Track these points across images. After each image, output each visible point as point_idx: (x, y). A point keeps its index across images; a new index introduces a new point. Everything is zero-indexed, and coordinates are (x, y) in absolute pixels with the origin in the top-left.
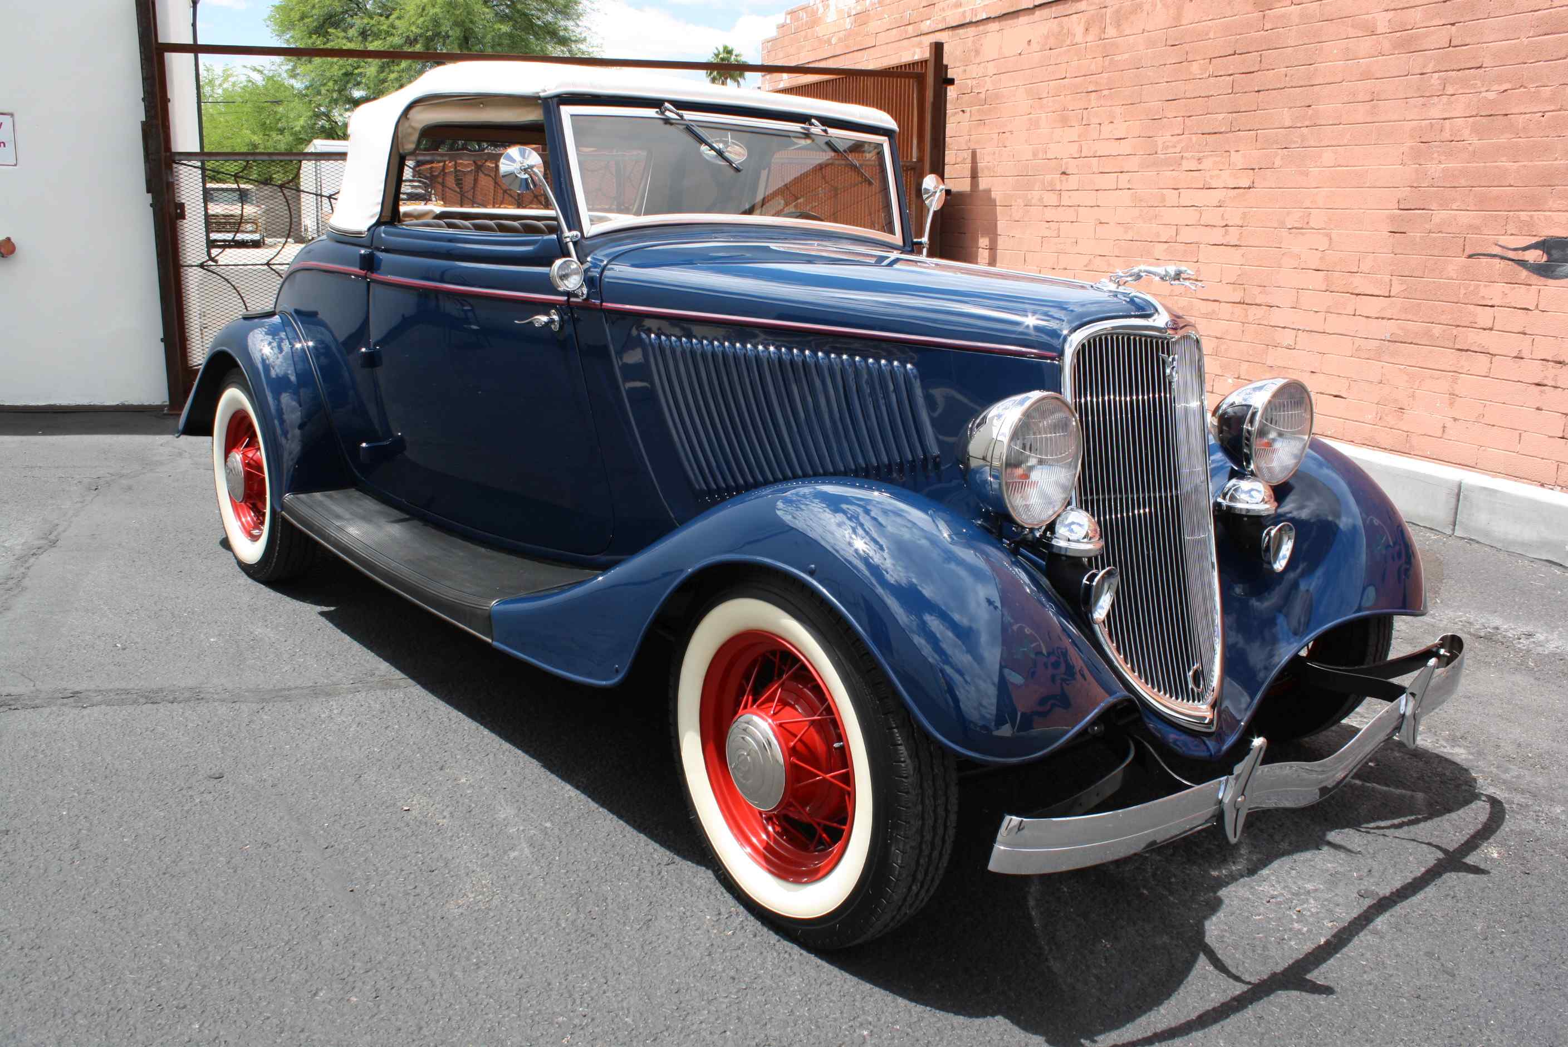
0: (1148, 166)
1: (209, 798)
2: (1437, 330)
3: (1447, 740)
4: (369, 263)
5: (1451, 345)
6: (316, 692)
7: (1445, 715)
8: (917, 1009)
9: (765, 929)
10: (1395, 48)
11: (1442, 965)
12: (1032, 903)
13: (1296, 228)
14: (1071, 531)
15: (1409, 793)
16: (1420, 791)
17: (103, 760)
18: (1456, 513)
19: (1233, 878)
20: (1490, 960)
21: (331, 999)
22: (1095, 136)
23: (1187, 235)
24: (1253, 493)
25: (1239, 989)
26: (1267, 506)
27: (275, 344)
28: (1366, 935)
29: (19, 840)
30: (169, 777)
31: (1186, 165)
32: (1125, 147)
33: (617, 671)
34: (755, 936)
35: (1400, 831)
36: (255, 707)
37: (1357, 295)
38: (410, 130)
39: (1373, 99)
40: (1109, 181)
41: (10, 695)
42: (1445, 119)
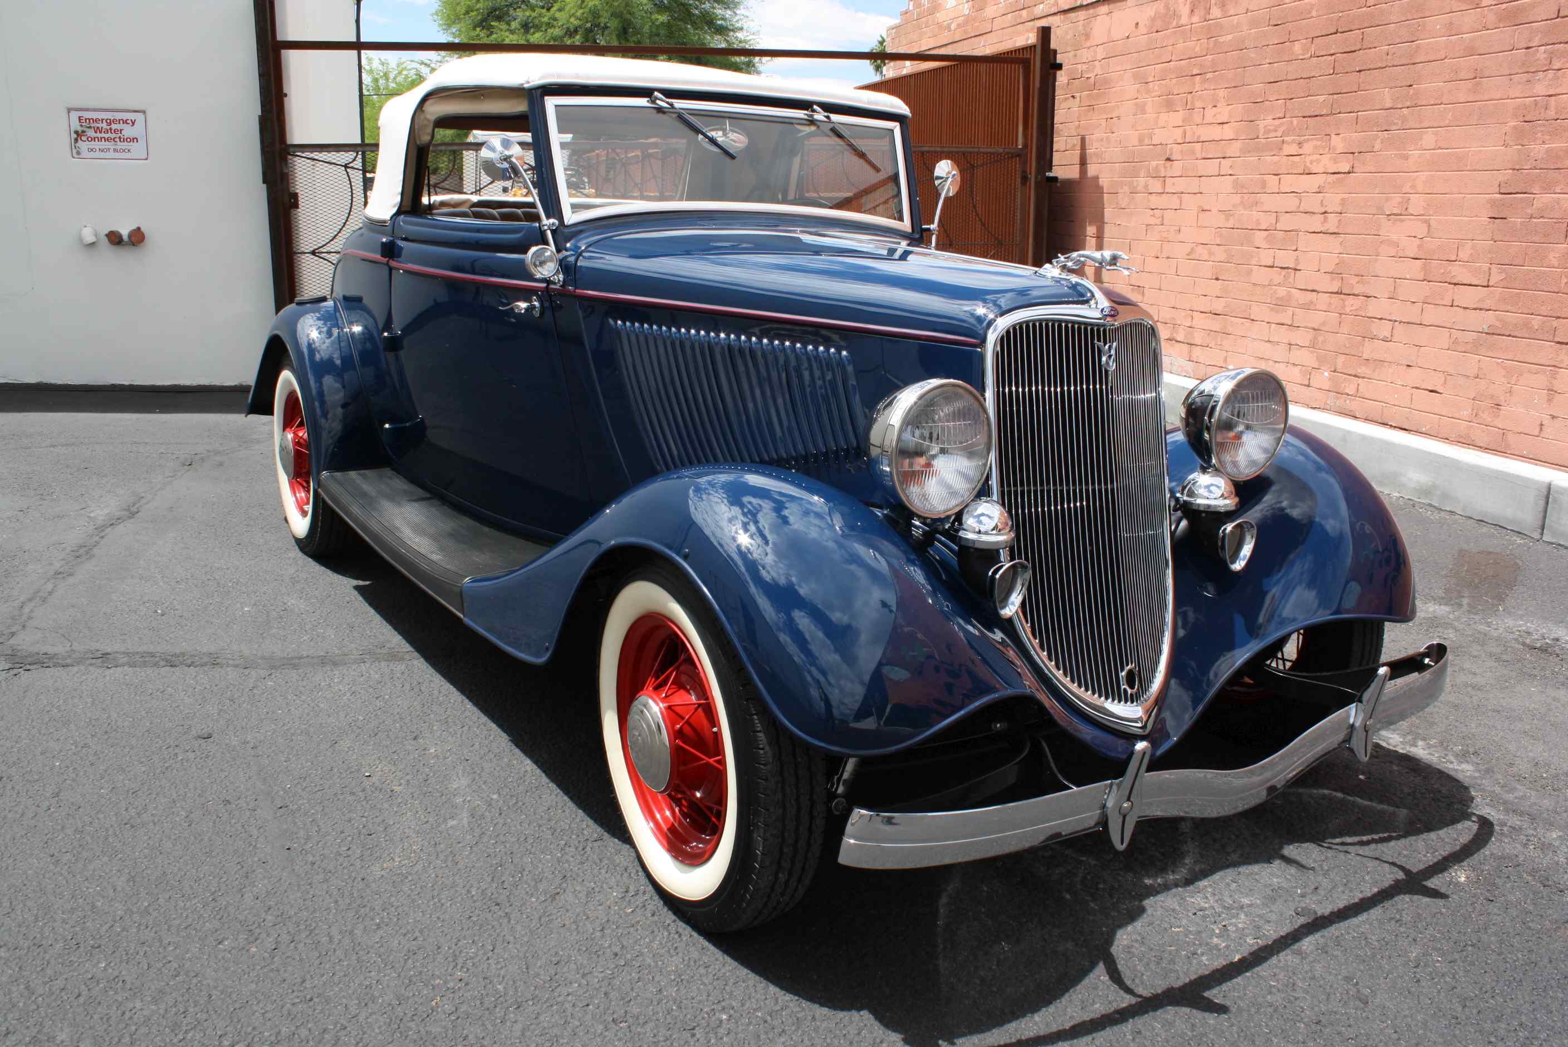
0: (1250, 152)
1: (191, 756)
2: (1536, 321)
3: (1457, 756)
4: (390, 250)
5: (1551, 338)
6: (326, 661)
7: (1464, 729)
8: (786, 998)
9: (666, 909)
10: (1500, 21)
11: (1358, 991)
12: (944, 900)
13: (1395, 214)
14: (980, 522)
15: (1391, 809)
16: (1405, 806)
17: (109, 717)
18: (1545, 517)
19: (1166, 887)
20: (1413, 989)
21: (233, 948)
22: (1198, 120)
23: (1286, 222)
24: (1212, 488)
25: (1126, 1000)
26: (1227, 502)
27: (325, 329)
28: (1287, 955)
29: (9, 787)
30: (162, 734)
31: (1286, 149)
32: (1228, 132)
33: (547, 649)
34: (653, 915)
35: (1366, 848)
36: (263, 673)
37: (1455, 284)
38: (426, 122)
39: (1477, 76)
40: (1212, 167)
41: (46, 654)
42: (1550, 96)
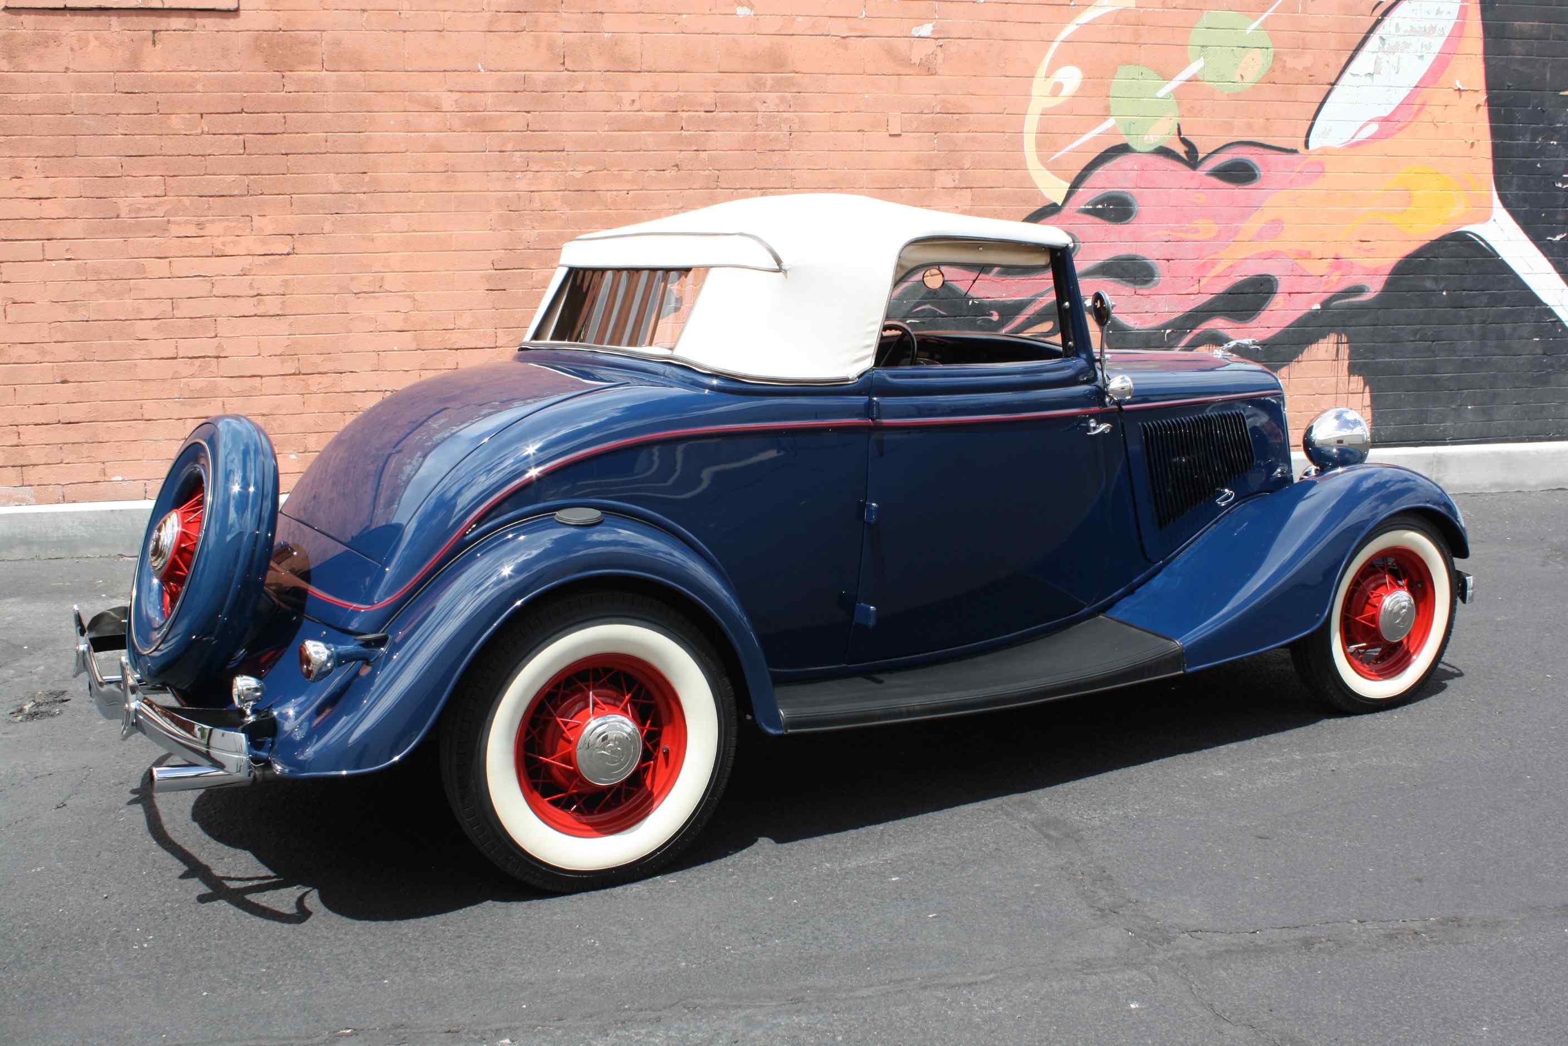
0: (105, 232)
10: (466, 125)
13: (365, 292)
23: (192, 308)
31: (175, 230)
37: (457, 349)
39: (448, 170)
40: (23, 250)
42: (532, 192)
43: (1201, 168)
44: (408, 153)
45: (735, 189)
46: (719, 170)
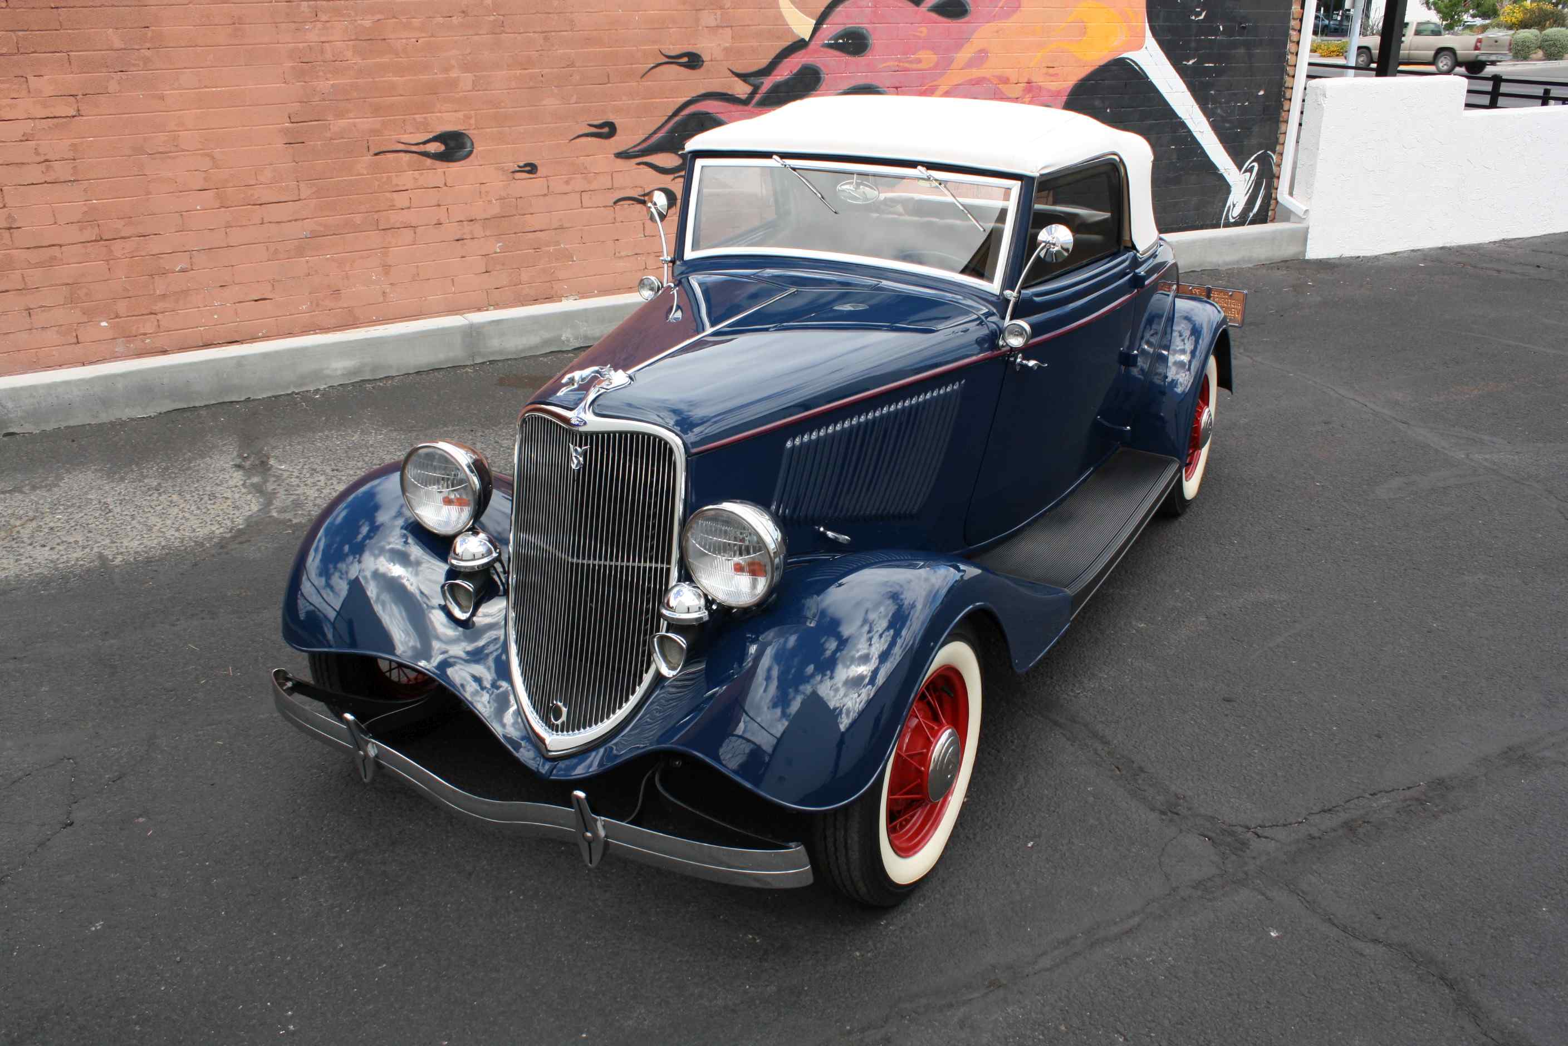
2: (358, 218)
5: (375, 227)
37: (260, 204)
39: (236, 22)
43: (922, 5)
44: (191, 5)
45: (520, 33)
46: (503, 16)
